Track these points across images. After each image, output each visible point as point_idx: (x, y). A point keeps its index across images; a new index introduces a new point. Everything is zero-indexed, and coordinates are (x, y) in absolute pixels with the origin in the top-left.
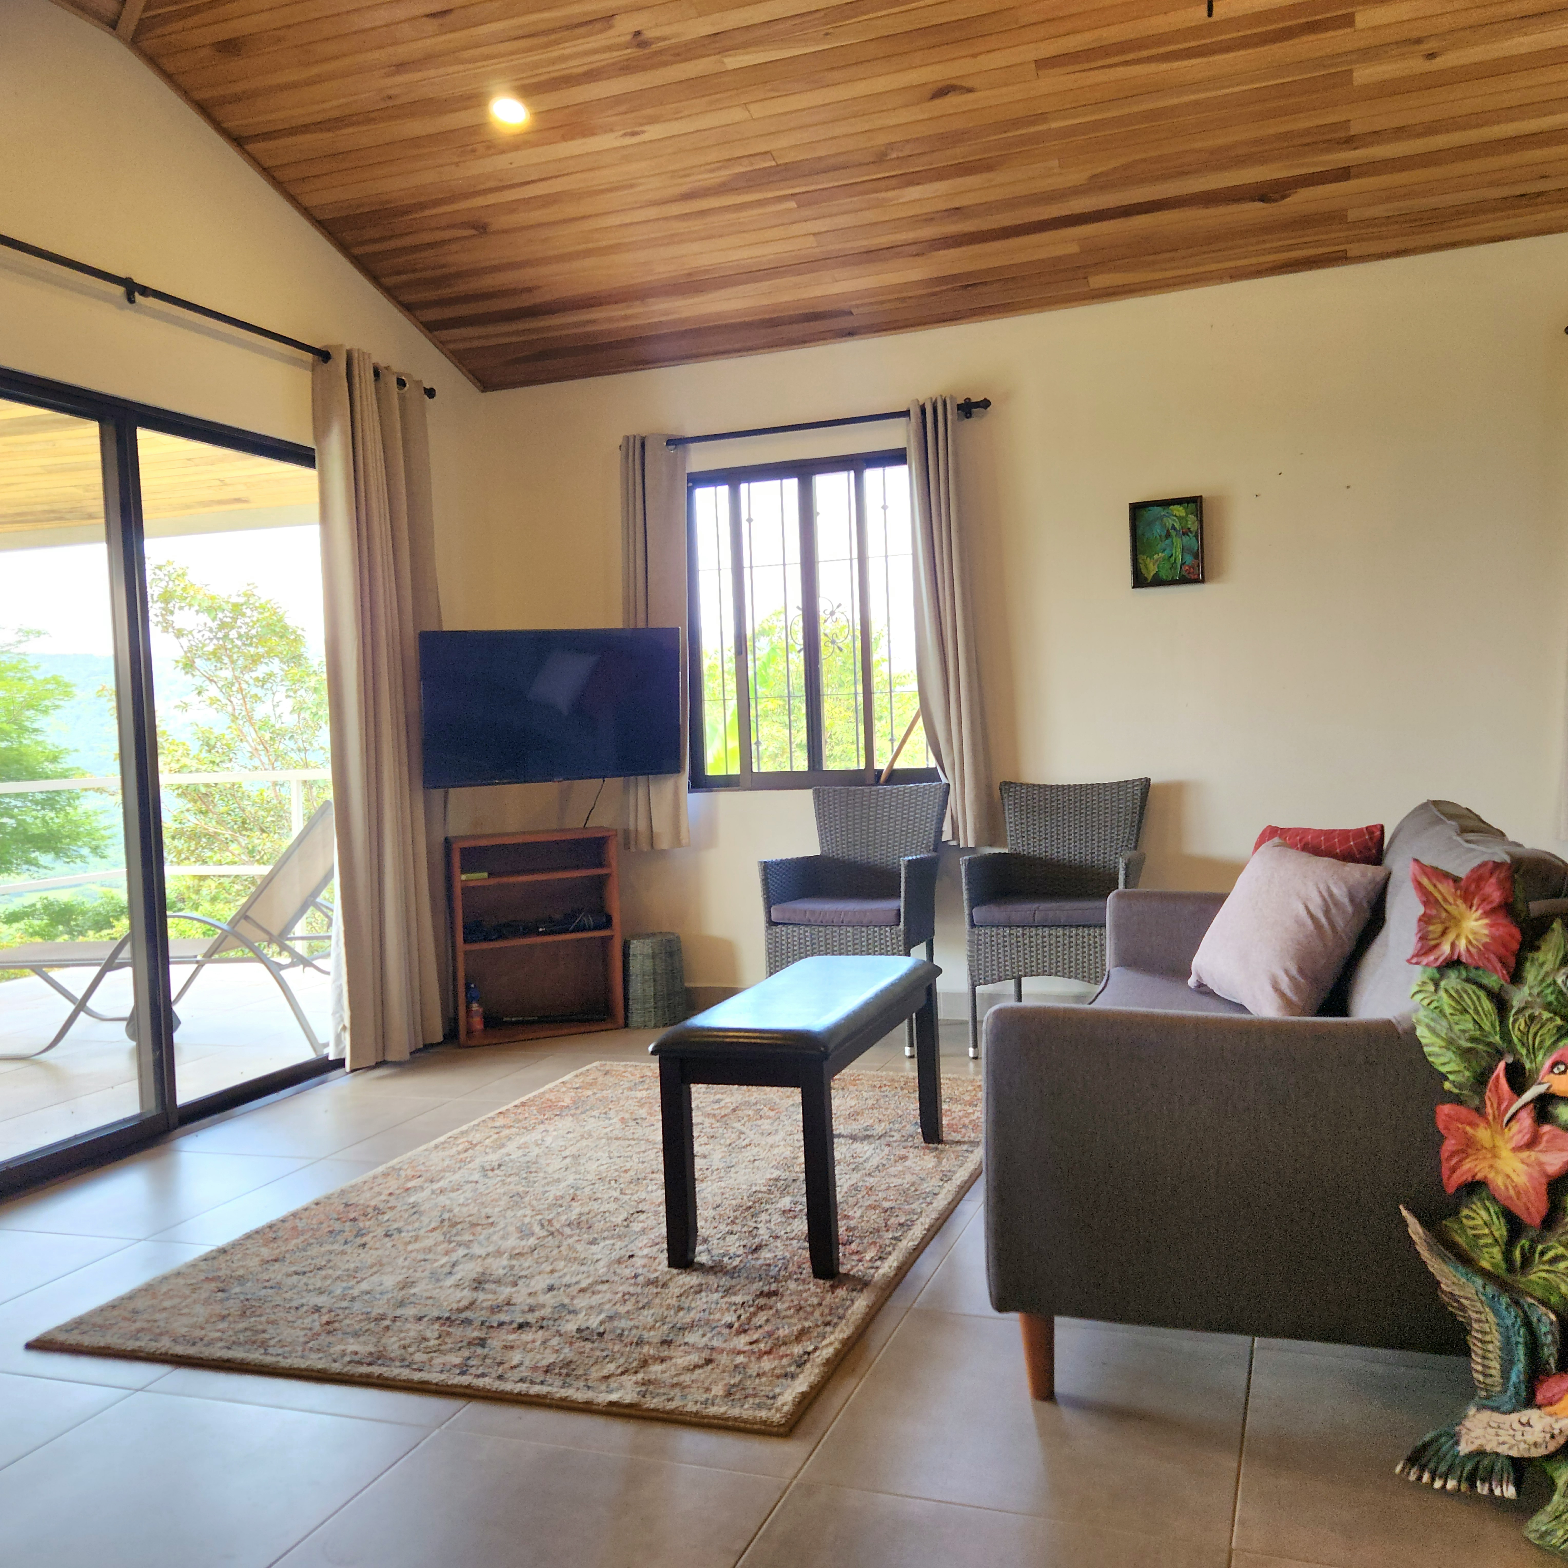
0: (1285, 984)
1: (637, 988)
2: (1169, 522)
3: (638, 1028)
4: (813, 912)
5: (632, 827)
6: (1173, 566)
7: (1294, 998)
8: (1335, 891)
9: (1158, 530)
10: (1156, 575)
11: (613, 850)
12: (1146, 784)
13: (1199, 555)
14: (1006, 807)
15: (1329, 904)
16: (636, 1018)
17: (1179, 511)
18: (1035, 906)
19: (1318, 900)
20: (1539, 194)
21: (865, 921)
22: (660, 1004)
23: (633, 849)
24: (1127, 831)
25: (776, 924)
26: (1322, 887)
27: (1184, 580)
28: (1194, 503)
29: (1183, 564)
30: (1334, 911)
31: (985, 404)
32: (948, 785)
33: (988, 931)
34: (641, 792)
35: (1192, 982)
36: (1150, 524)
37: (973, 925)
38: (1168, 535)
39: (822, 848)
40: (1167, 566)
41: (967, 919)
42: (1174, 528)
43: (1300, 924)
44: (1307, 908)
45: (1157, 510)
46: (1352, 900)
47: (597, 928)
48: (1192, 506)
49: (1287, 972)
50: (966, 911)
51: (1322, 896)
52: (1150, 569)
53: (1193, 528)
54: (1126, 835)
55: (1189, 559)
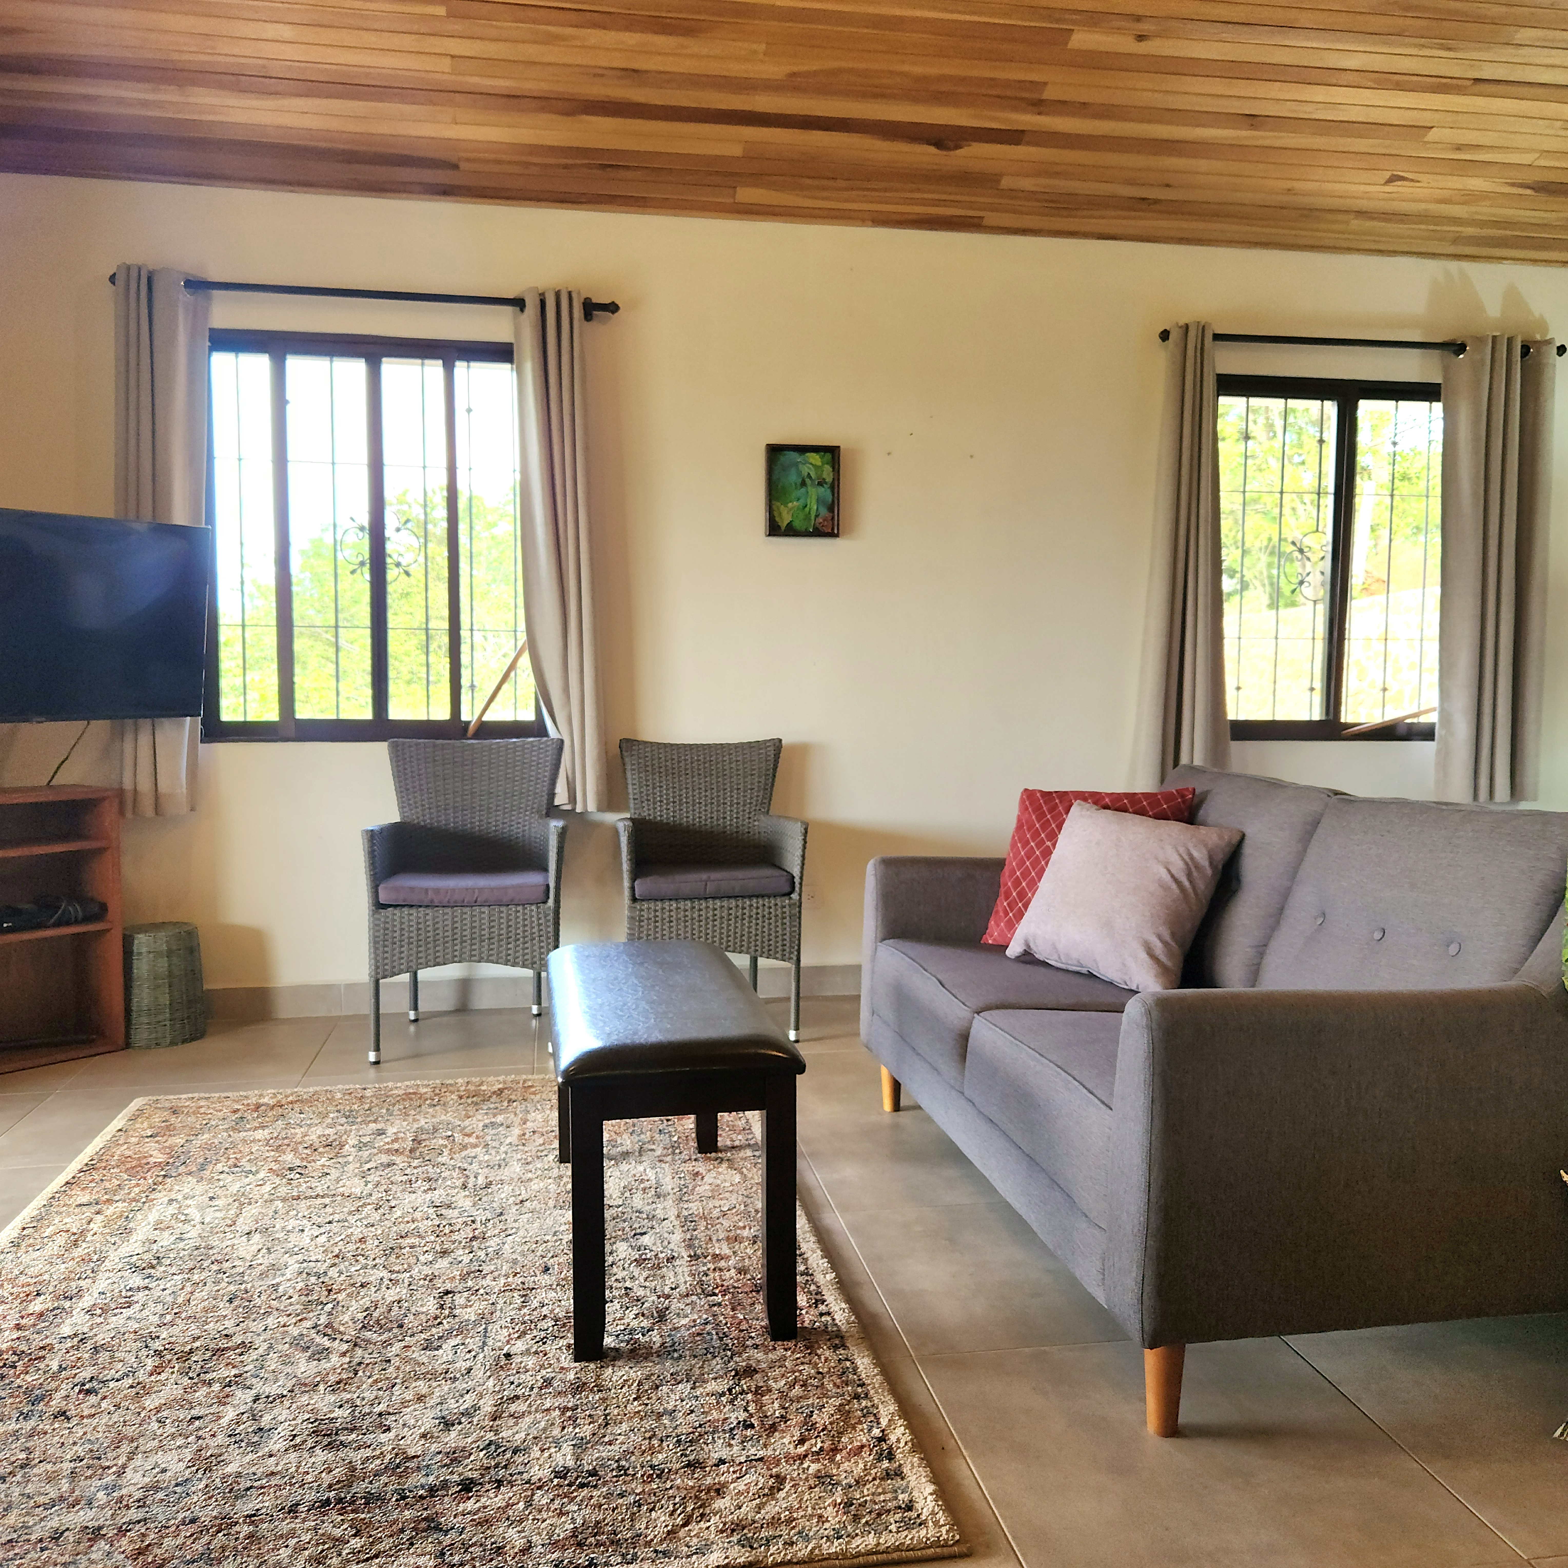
0: (1158, 948)
1: (143, 997)
2: (805, 470)
3: (148, 1047)
4: (437, 891)
5: (128, 785)
6: (807, 517)
7: (1169, 963)
8: (1196, 854)
9: (793, 478)
10: (789, 525)
11: (108, 816)
12: (778, 744)
13: (833, 506)
14: (628, 767)
15: (1191, 867)
16: (141, 1034)
17: (815, 458)
18: (704, 876)
19: (1181, 864)
21: (505, 900)
22: (178, 1015)
23: (130, 815)
24: (761, 794)
25: (385, 906)
26: (1182, 850)
27: (818, 533)
28: (832, 453)
29: (817, 516)
30: (1195, 874)
31: (612, 308)
32: (562, 741)
33: (652, 905)
34: (143, 741)
35: (1013, 951)
36: (785, 469)
37: (634, 899)
38: (803, 484)
39: (402, 813)
40: (801, 516)
41: (627, 893)
42: (809, 475)
43: (1165, 888)
44: (1169, 871)
45: (794, 455)
46: (1211, 863)
47: (87, 920)
48: (828, 456)
49: (1160, 937)
50: (626, 884)
51: (1183, 859)
52: (785, 518)
53: (829, 479)
54: (760, 799)
55: (824, 512)
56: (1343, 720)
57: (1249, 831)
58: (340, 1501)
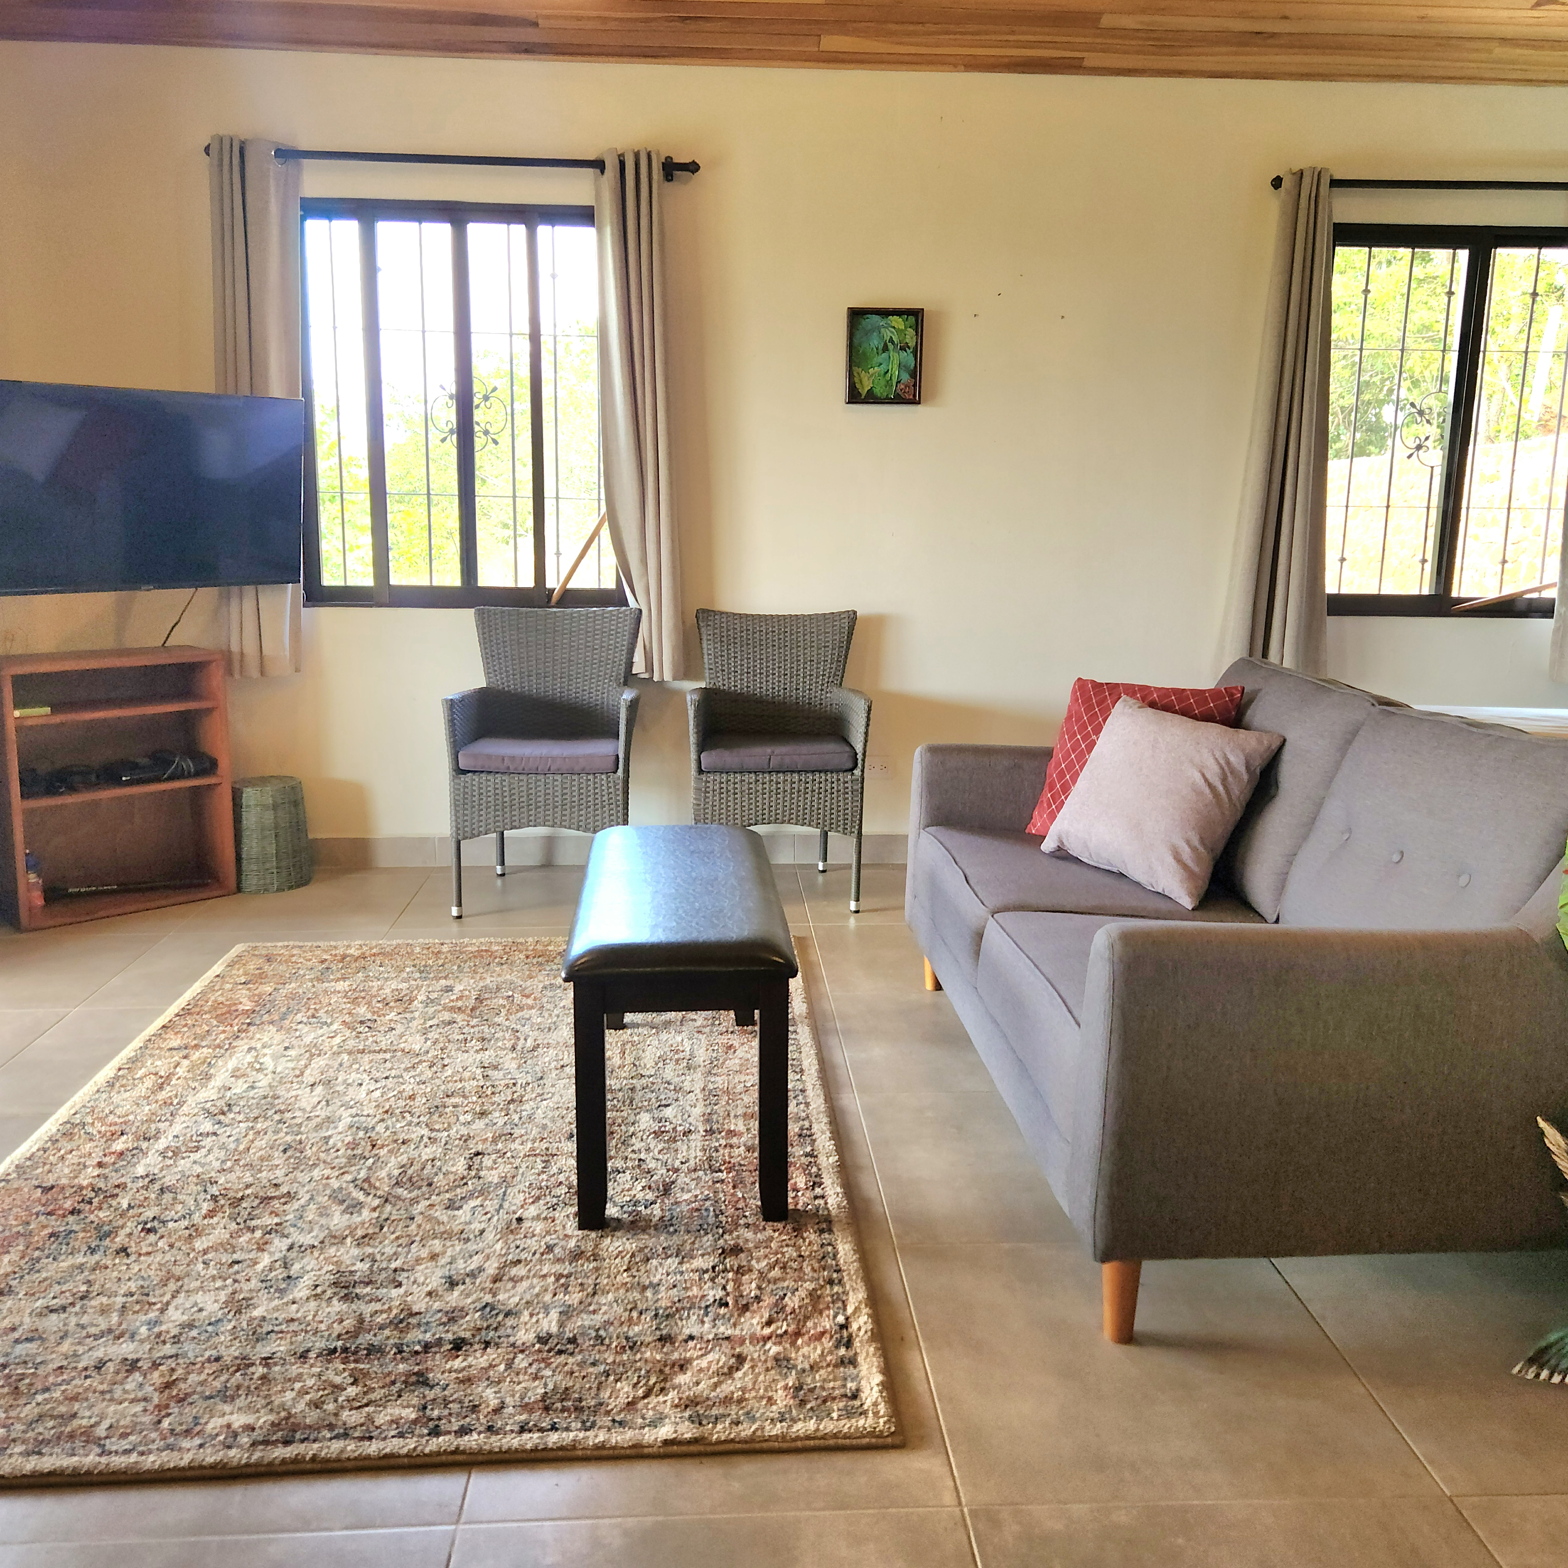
0: (1186, 853)
1: (252, 846)
2: (887, 334)
3: (257, 892)
4: (512, 758)
5: (235, 648)
6: (889, 383)
7: (1196, 869)
8: (1232, 759)
9: (875, 342)
10: (870, 391)
11: (216, 678)
12: (852, 616)
13: (915, 373)
14: (704, 637)
15: (1226, 771)
16: (251, 880)
17: (897, 322)
18: (769, 750)
19: (1216, 769)
20: (1273, 35)
21: (577, 769)
22: (284, 864)
23: (237, 676)
24: (834, 666)
25: (465, 772)
26: (1218, 754)
27: (898, 400)
28: (915, 316)
29: (898, 382)
30: (1230, 779)
31: (693, 167)
32: (640, 611)
33: (717, 777)
34: (249, 605)
35: (1048, 845)
36: (868, 333)
37: (700, 771)
38: (885, 349)
39: (487, 678)
40: (883, 382)
41: (693, 765)
42: (891, 341)
43: (1199, 793)
44: (1203, 775)
45: (875, 318)
46: (1248, 768)
47: (198, 774)
48: (912, 319)
49: (1188, 842)
50: (693, 756)
51: (1219, 763)
52: (866, 384)
53: (912, 344)
54: (833, 671)
55: (906, 377)
56: (1454, 594)
57: (1290, 737)
58: (345, 1350)
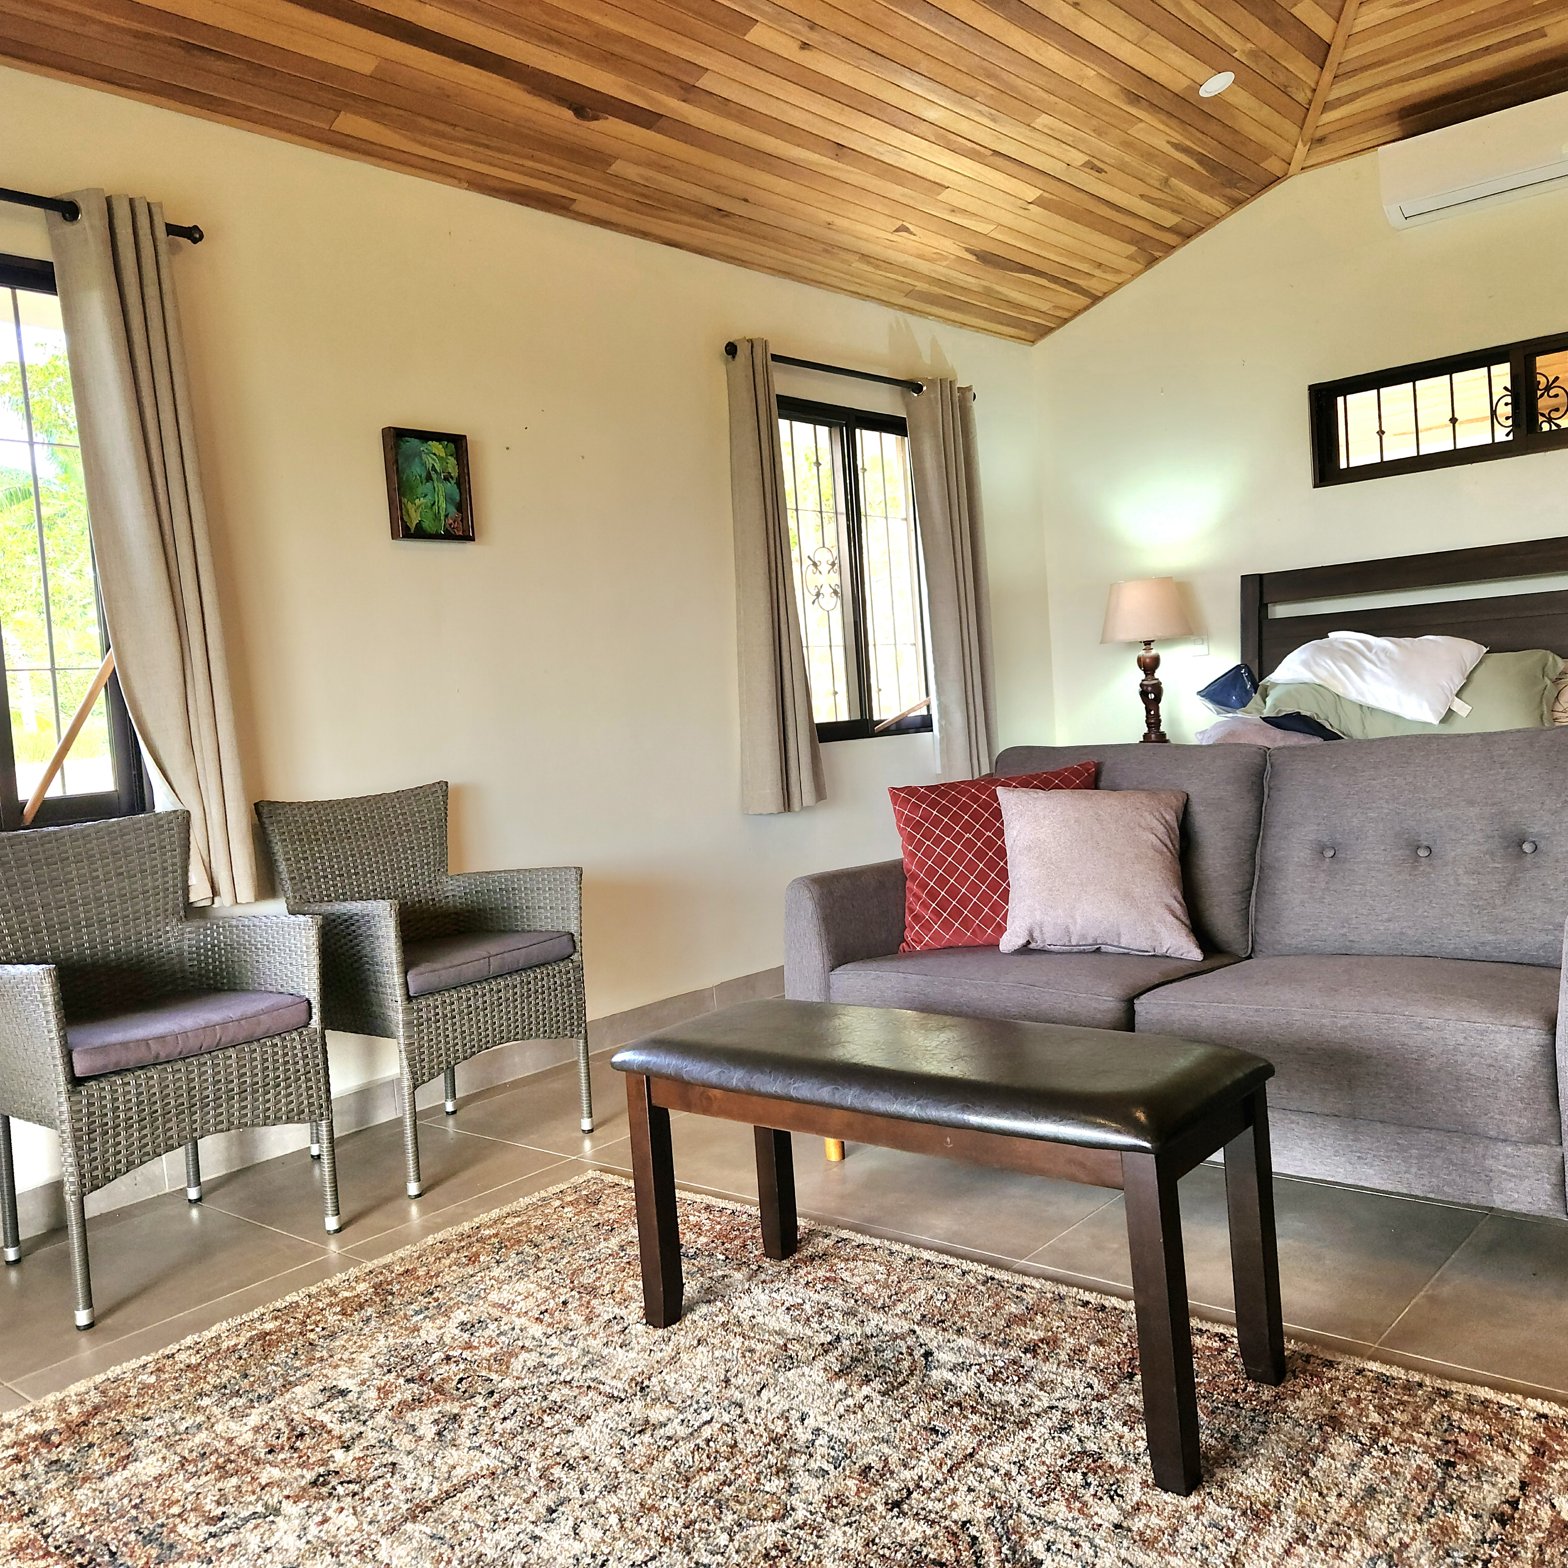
2: (429, 461)
6: (437, 517)
9: (417, 470)
10: (419, 525)
13: (462, 505)
17: (437, 447)
25: (84, 1081)
27: (449, 536)
28: (456, 443)
29: (446, 516)
31: (193, 234)
35: (1008, 947)
36: (409, 458)
38: (429, 478)
40: (430, 515)
42: (434, 469)
44: (1159, 838)
45: (414, 442)
48: (454, 446)
52: (414, 519)
53: (455, 474)
55: (452, 510)
